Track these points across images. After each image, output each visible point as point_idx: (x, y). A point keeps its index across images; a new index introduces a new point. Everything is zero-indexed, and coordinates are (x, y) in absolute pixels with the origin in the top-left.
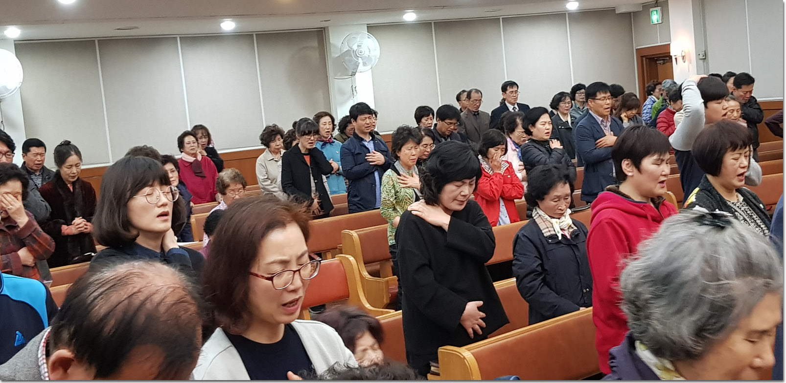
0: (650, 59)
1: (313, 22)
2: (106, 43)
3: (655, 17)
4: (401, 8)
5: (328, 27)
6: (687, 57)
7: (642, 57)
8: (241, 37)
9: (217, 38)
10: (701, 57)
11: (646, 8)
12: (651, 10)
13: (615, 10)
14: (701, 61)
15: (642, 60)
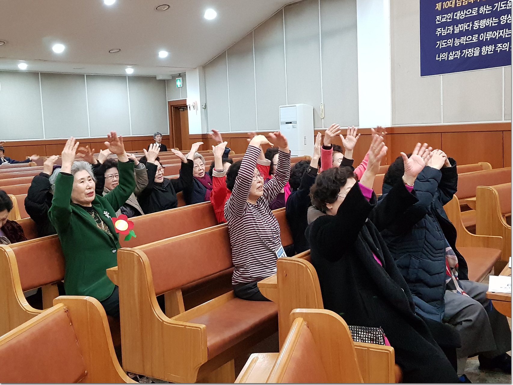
0: (175, 107)
3: (179, 83)
6: (196, 106)
7: (171, 106)
11: (174, 77)
12: (177, 79)
13: (156, 77)
14: (203, 109)
15: (171, 108)
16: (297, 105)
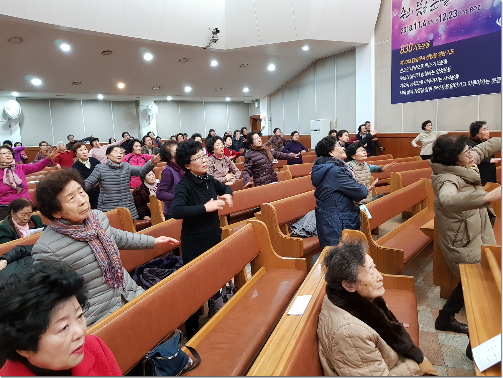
0: (254, 119)
1: (133, 98)
2: (53, 101)
3: (256, 105)
4: (166, 95)
5: (139, 100)
6: (265, 119)
7: (252, 119)
8: (106, 102)
9: (96, 101)
10: (269, 120)
11: (254, 102)
12: (255, 103)
13: (243, 102)
14: (269, 121)
15: (252, 120)
16: (321, 120)
